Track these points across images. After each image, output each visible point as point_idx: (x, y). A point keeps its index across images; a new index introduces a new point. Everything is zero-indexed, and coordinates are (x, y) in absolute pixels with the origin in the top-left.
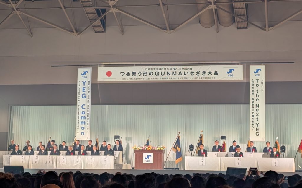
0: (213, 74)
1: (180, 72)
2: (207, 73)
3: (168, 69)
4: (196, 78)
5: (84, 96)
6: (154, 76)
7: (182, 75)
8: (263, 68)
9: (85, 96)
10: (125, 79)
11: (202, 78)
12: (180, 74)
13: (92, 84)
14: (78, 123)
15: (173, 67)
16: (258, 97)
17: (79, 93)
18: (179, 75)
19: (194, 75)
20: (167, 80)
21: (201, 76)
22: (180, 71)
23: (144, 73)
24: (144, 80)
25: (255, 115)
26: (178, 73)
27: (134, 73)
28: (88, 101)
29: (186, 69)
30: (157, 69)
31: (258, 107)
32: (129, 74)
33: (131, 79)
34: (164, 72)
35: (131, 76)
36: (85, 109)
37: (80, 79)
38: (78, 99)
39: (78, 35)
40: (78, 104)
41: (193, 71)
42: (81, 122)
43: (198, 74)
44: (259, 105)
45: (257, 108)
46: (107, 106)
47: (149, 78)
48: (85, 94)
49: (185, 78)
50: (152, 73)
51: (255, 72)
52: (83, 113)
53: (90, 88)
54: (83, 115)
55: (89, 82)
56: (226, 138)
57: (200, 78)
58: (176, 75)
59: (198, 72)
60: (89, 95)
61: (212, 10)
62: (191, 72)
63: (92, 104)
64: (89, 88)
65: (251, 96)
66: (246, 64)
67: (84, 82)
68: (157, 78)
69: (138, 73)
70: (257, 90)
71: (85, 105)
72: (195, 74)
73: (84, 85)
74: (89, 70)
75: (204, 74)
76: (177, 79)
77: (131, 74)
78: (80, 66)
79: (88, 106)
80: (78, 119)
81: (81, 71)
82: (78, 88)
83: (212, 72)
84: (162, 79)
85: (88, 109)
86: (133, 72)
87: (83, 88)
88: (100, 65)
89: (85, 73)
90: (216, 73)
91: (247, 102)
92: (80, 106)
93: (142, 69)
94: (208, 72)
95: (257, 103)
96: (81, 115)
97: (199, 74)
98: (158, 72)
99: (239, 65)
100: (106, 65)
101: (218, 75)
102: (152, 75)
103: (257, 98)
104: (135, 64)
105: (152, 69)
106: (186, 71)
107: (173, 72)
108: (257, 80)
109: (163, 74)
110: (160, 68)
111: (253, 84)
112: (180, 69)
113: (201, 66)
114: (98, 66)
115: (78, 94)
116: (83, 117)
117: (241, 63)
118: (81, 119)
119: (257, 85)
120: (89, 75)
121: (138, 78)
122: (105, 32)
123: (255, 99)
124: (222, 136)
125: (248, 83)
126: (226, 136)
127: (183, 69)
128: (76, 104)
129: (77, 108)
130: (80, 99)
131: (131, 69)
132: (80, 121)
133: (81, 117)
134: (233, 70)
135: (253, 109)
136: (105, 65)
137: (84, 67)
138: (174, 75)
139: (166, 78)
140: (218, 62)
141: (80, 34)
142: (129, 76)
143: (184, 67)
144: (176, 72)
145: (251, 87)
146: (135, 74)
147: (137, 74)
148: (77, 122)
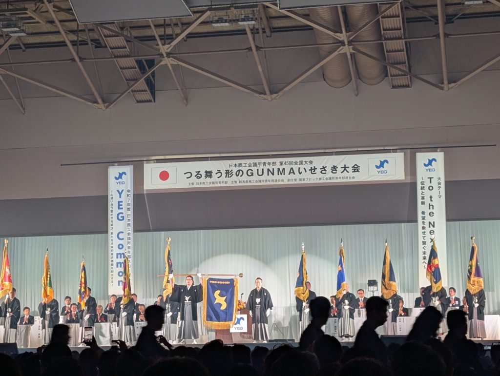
0: (350, 170)
1: (292, 168)
2: (339, 170)
3: (269, 164)
4: (320, 179)
5: (121, 217)
6: (245, 177)
7: (294, 174)
8: (439, 156)
9: (123, 217)
10: (193, 184)
11: (330, 179)
12: (292, 171)
13: (135, 195)
14: (112, 265)
15: (278, 160)
16: (433, 208)
17: (112, 211)
18: (289, 174)
19: (316, 173)
20: (268, 183)
21: (329, 174)
22: (292, 166)
23: (227, 172)
24: (227, 185)
25: (428, 241)
26: (287, 171)
27: (209, 174)
28: (129, 225)
29: (301, 163)
30: (250, 165)
31: (434, 226)
32: (200, 176)
33: (204, 183)
34: (263, 169)
35: (203, 179)
36: (123, 239)
37: (113, 186)
38: (110, 223)
39: (107, 107)
40: (110, 231)
41: (314, 167)
42: (117, 263)
43: (323, 172)
44: (434, 222)
45: (432, 228)
46: (163, 233)
47: (236, 182)
48: (122, 213)
49: (300, 180)
50: (241, 172)
51: (425, 165)
52: (121, 246)
53: (131, 201)
54: (121, 251)
55: (128, 191)
56: (377, 283)
57: (327, 179)
58: (284, 174)
59: (324, 168)
60: (129, 214)
61: (345, 54)
62: (311, 168)
63: (135, 231)
64: (129, 202)
65: (420, 208)
66: (409, 150)
67: (120, 191)
68: (250, 181)
69: (216, 174)
70: (431, 197)
71: (123, 232)
72: (318, 171)
73: (120, 197)
74: (128, 169)
75: (334, 172)
76: (286, 182)
77: (204, 175)
78: (112, 163)
79: (129, 234)
80: (112, 257)
81: (113, 171)
82: (110, 203)
83: (348, 167)
84: (260, 181)
85: (129, 239)
86: (206, 171)
87: (119, 202)
88: (148, 161)
89: (120, 176)
90: (356, 169)
91: (412, 218)
92: (115, 235)
93: (224, 165)
94: (342, 168)
95: (431, 219)
96: (116, 251)
97: (326, 171)
98: (252, 170)
99: (396, 152)
100: (158, 161)
101: (359, 172)
102: (241, 176)
103: (431, 210)
104: (211, 157)
105: (240, 165)
106: (302, 167)
107: (279, 169)
108: (431, 178)
109: (260, 173)
110: (256, 163)
111: (422, 186)
112: (291, 163)
113: (328, 157)
114: (145, 162)
115: (110, 213)
116: (120, 254)
117: (401, 150)
118: (117, 258)
119: (431, 188)
120: (128, 179)
121: (217, 183)
122: (155, 102)
123: (427, 212)
124: (370, 281)
125: (414, 185)
126: (377, 280)
127: (296, 163)
128: (106, 232)
129: (110, 239)
130: (114, 223)
131: (203, 166)
132: (116, 260)
133: (117, 254)
134: (387, 162)
135: (424, 231)
136: (156, 160)
137: (118, 165)
138: (281, 174)
139: (266, 181)
140: (359, 149)
141: (111, 107)
142: (200, 178)
143: (298, 159)
144: (284, 169)
145: (419, 191)
146: (211, 175)
147: (214, 174)
148: (110, 263)
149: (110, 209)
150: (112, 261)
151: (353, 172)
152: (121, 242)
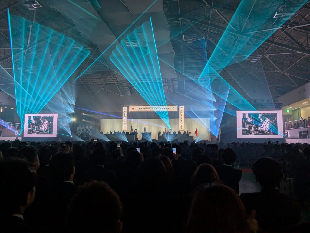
5: (125, 116)
8: (183, 107)
10: (138, 110)
15: (154, 107)
20: (152, 111)
21: (163, 109)
23: (145, 108)
24: (145, 111)
30: (149, 107)
37: (124, 111)
46: (133, 119)
49: (158, 110)
52: (125, 122)
61: (167, 88)
62: (160, 108)
63: (128, 119)
64: (127, 113)
66: (178, 105)
68: (149, 110)
74: (127, 107)
76: (155, 111)
78: (124, 106)
82: (123, 114)
89: (125, 108)
91: (178, 118)
92: (124, 119)
94: (166, 108)
101: (169, 109)
104: (142, 106)
113: (163, 106)
114: (130, 106)
123: (181, 117)
125: (179, 111)
132: (124, 124)
135: (180, 120)
140: (169, 105)
141: (123, 96)
143: (158, 106)
145: (180, 113)
146: (142, 109)
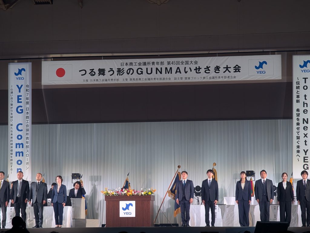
0: (232, 70)
1: (178, 68)
2: (222, 70)
3: (158, 63)
4: (204, 78)
5: (21, 110)
6: (135, 76)
7: (180, 73)
9: (22, 110)
10: (87, 81)
11: (213, 78)
12: (178, 71)
13: (33, 90)
14: (12, 154)
15: (165, 60)
16: (307, 106)
17: (12, 105)
18: (176, 73)
19: (200, 73)
20: (156, 81)
21: (212, 74)
22: (178, 66)
23: (119, 70)
24: (119, 82)
25: (302, 135)
26: (174, 70)
27: (102, 72)
28: (27, 117)
29: (187, 63)
30: (140, 64)
31: (307, 123)
32: (93, 73)
33: (97, 80)
34: (152, 69)
35: (96, 76)
36: (22, 130)
37: (13, 82)
38: (10, 115)
39: (8, 8)
40: (10, 123)
41: (199, 67)
42: (17, 153)
43: (207, 71)
44: (307, 119)
45: (305, 124)
46: (59, 125)
47: (127, 79)
48: (21, 107)
50: (131, 70)
51: (301, 66)
52: (20, 137)
53: (29, 96)
54: (20, 142)
55: (27, 86)
56: (254, 174)
57: (210, 78)
58: (171, 73)
59: (208, 68)
60: (28, 107)
62: (196, 67)
63: (33, 123)
64: (28, 97)
65: (295, 106)
66: (286, 53)
67: (20, 86)
68: (140, 79)
69: (109, 71)
70: (305, 96)
71: (22, 124)
72: (202, 71)
73: (20, 92)
75: (217, 71)
76: (172, 80)
77: (97, 72)
78: (13, 60)
79: (27, 126)
80: (12, 147)
81: (13, 68)
82: (10, 97)
83: (230, 68)
84: (149, 79)
85: (27, 130)
86: (99, 69)
87: (18, 96)
88: (46, 59)
89: (20, 72)
90: (237, 69)
93: (115, 64)
95: (305, 116)
96: (15, 141)
97: (209, 70)
98: (142, 69)
99: (275, 54)
100: (55, 59)
101: (240, 72)
102: (131, 74)
103: (305, 108)
104: (104, 56)
105: (131, 64)
106: (188, 67)
107: (166, 68)
109: (149, 72)
110: (145, 63)
111: (298, 85)
112: (178, 63)
114: (42, 59)
115: (10, 106)
116: (19, 144)
117: (279, 52)
118: (16, 147)
119: (305, 88)
120: (27, 75)
121: (109, 80)
122: (52, 4)
124: (248, 172)
125: (289, 85)
126: (254, 171)
127: (182, 63)
128: (7, 124)
129: (10, 130)
130: (13, 115)
131: (96, 65)
132: (15, 150)
133: (17, 144)
134: (265, 63)
136: (53, 58)
137: (18, 62)
138: (169, 73)
139: (155, 79)
142: (93, 75)
143: (184, 59)
144: (171, 68)
145: (295, 90)
146: (104, 73)
147: (106, 72)
148: (10, 152)
149: (10, 102)
150: (12, 150)
151: (234, 72)
152: (20, 133)
